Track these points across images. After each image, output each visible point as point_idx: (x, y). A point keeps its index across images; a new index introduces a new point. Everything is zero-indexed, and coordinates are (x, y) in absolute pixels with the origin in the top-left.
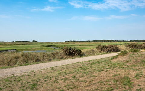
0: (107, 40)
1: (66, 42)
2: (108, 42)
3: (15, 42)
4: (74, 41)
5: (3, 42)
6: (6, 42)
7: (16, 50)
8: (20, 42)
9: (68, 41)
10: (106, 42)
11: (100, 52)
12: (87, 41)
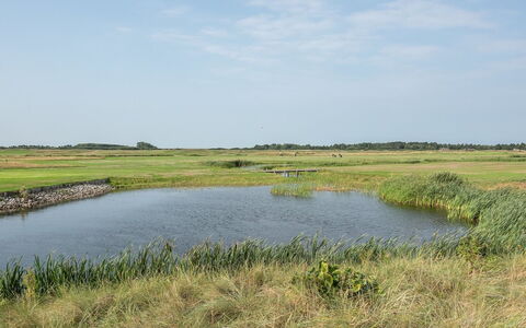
0: (411, 144)
1: (258, 148)
3: (75, 147)
5: (31, 147)
8: (91, 147)
9: (267, 147)
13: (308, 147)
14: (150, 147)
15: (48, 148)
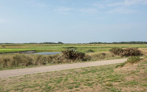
2: (138, 44)
4: (99, 43)
6: (35, 43)
7: (35, 51)
8: (47, 43)
9: (93, 43)
10: (136, 43)
11: (113, 56)
12: (114, 43)
13: (105, 43)
14: (61, 43)
15: (37, 43)
